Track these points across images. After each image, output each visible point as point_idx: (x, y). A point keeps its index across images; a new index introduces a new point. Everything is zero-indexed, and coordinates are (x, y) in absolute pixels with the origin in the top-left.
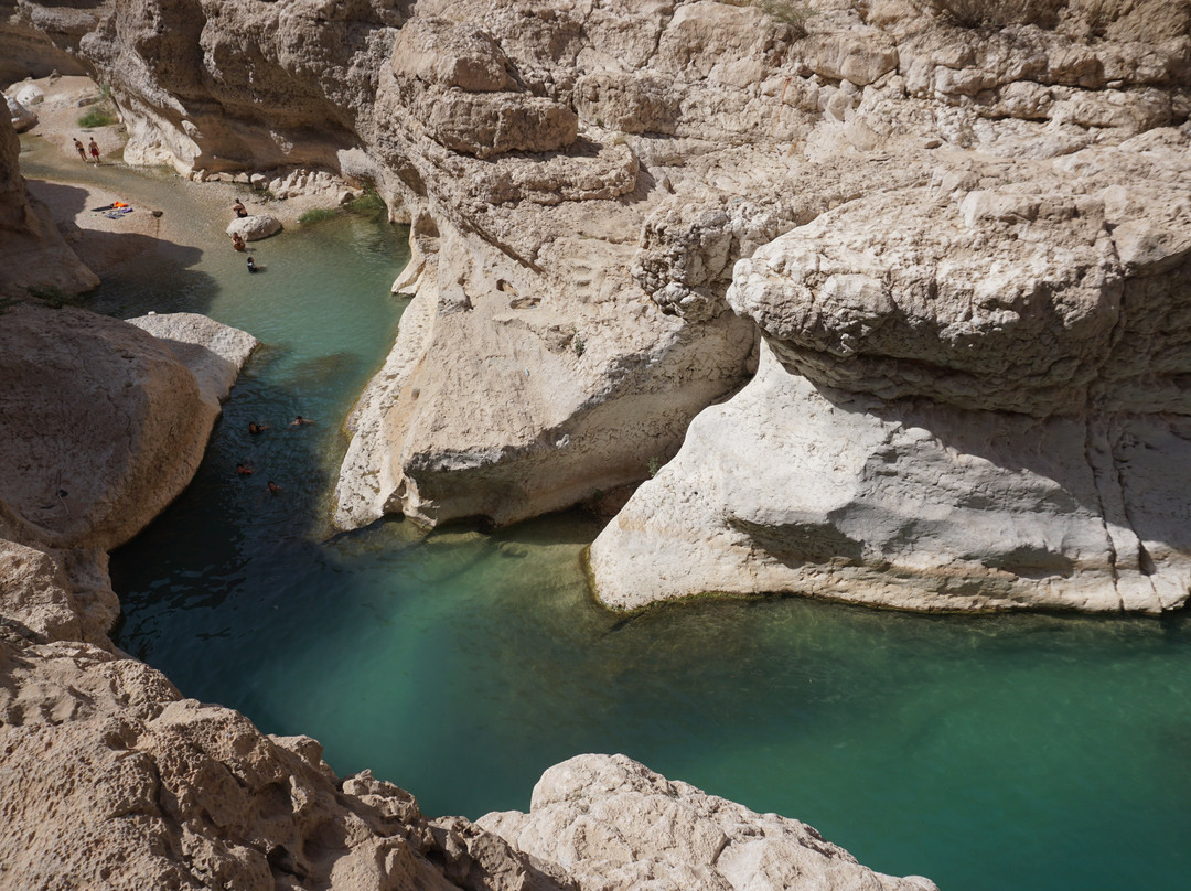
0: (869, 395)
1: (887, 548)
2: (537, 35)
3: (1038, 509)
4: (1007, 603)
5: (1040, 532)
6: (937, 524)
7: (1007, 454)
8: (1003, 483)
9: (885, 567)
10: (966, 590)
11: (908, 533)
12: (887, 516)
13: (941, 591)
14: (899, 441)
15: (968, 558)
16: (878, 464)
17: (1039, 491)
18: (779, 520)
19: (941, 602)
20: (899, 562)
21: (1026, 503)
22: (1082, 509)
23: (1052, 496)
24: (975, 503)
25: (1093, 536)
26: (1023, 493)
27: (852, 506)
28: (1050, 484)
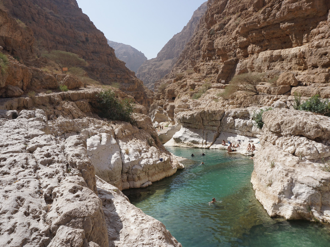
0: (185, 126)
1: (184, 141)
2: (194, 104)
3: (197, 138)
4: (193, 147)
5: (197, 140)
6: (188, 138)
7: (195, 132)
8: (194, 135)
9: (183, 143)
10: (189, 145)
11: (186, 139)
12: (184, 137)
13: (187, 145)
14: (186, 130)
15: (190, 142)
16: (184, 133)
17: (197, 135)
18: (176, 138)
19: (187, 146)
20: (185, 142)
21: (196, 137)
22: (201, 138)
23: (198, 136)
24: (191, 136)
25: (201, 140)
26: (196, 136)
27: (181, 136)
28: (198, 135)
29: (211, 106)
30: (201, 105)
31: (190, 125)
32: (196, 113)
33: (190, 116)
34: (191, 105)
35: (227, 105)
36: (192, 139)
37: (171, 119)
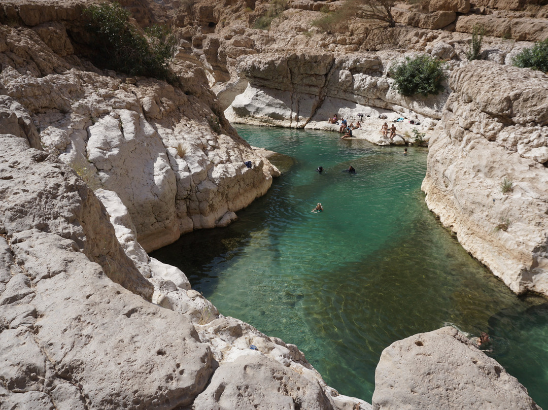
0: (256, 85)
1: (254, 113)
2: (263, 40)
3: (280, 108)
4: (272, 125)
5: (279, 111)
6: (262, 108)
7: (276, 96)
8: (274, 102)
9: (253, 117)
10: (266, 122)
11: (258, 110)
12: (255, 107)
13: (261, 121)
14: (259, 93)
15: (266, 115)
16: (255, 97)
17: (280, 103)
18: (238, 107)
19: (261, 124)
20: (256, 116)
21: (278, 106)
22: (288, 108)
23: (282, 105)
24: (269, 105)
25: (288, 113)
26: (277, 104)
27: (249, 104)
28: (282, 102)
29: (296, 44)
30: (277, 42)
31: (267, 83)
32: (279, 58)
33: (267, 65)
34: (258, 40)
35: (331, 44)
36: (271, 110)
37: (212, 65)
